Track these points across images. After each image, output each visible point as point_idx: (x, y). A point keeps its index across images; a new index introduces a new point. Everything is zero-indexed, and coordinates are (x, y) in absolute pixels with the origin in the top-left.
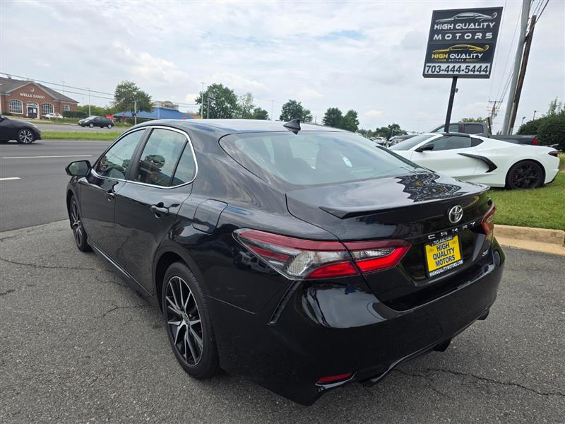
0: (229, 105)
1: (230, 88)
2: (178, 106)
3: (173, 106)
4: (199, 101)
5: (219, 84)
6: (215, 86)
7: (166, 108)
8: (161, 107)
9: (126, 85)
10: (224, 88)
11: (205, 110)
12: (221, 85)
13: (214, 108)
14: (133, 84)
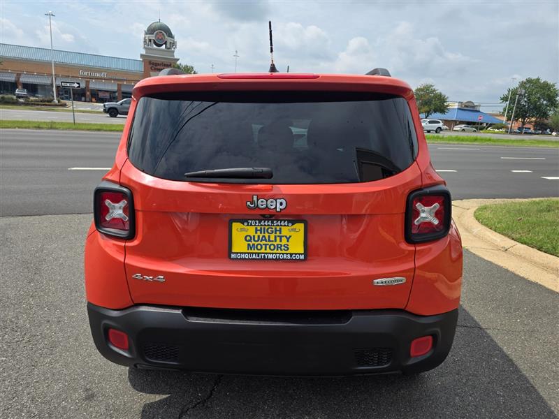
0: (545, 102)
1: (550, 82)
2: (480, 106)
3: (474, 107)
4: (505, 99)
5: (536, 78)
6: (529, 81)
7: (466, 108)
8: (460, 107)
9: (424, 87)
10: (542, 82)
11: (510, 109)
12: (538, 79)
13: (525, 106)
14: (431, 86)
